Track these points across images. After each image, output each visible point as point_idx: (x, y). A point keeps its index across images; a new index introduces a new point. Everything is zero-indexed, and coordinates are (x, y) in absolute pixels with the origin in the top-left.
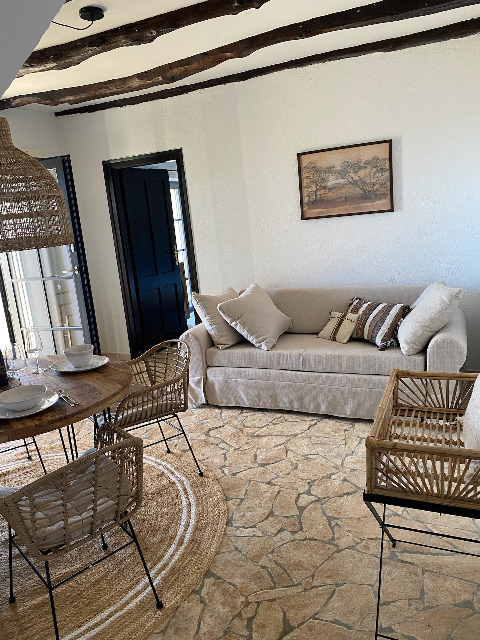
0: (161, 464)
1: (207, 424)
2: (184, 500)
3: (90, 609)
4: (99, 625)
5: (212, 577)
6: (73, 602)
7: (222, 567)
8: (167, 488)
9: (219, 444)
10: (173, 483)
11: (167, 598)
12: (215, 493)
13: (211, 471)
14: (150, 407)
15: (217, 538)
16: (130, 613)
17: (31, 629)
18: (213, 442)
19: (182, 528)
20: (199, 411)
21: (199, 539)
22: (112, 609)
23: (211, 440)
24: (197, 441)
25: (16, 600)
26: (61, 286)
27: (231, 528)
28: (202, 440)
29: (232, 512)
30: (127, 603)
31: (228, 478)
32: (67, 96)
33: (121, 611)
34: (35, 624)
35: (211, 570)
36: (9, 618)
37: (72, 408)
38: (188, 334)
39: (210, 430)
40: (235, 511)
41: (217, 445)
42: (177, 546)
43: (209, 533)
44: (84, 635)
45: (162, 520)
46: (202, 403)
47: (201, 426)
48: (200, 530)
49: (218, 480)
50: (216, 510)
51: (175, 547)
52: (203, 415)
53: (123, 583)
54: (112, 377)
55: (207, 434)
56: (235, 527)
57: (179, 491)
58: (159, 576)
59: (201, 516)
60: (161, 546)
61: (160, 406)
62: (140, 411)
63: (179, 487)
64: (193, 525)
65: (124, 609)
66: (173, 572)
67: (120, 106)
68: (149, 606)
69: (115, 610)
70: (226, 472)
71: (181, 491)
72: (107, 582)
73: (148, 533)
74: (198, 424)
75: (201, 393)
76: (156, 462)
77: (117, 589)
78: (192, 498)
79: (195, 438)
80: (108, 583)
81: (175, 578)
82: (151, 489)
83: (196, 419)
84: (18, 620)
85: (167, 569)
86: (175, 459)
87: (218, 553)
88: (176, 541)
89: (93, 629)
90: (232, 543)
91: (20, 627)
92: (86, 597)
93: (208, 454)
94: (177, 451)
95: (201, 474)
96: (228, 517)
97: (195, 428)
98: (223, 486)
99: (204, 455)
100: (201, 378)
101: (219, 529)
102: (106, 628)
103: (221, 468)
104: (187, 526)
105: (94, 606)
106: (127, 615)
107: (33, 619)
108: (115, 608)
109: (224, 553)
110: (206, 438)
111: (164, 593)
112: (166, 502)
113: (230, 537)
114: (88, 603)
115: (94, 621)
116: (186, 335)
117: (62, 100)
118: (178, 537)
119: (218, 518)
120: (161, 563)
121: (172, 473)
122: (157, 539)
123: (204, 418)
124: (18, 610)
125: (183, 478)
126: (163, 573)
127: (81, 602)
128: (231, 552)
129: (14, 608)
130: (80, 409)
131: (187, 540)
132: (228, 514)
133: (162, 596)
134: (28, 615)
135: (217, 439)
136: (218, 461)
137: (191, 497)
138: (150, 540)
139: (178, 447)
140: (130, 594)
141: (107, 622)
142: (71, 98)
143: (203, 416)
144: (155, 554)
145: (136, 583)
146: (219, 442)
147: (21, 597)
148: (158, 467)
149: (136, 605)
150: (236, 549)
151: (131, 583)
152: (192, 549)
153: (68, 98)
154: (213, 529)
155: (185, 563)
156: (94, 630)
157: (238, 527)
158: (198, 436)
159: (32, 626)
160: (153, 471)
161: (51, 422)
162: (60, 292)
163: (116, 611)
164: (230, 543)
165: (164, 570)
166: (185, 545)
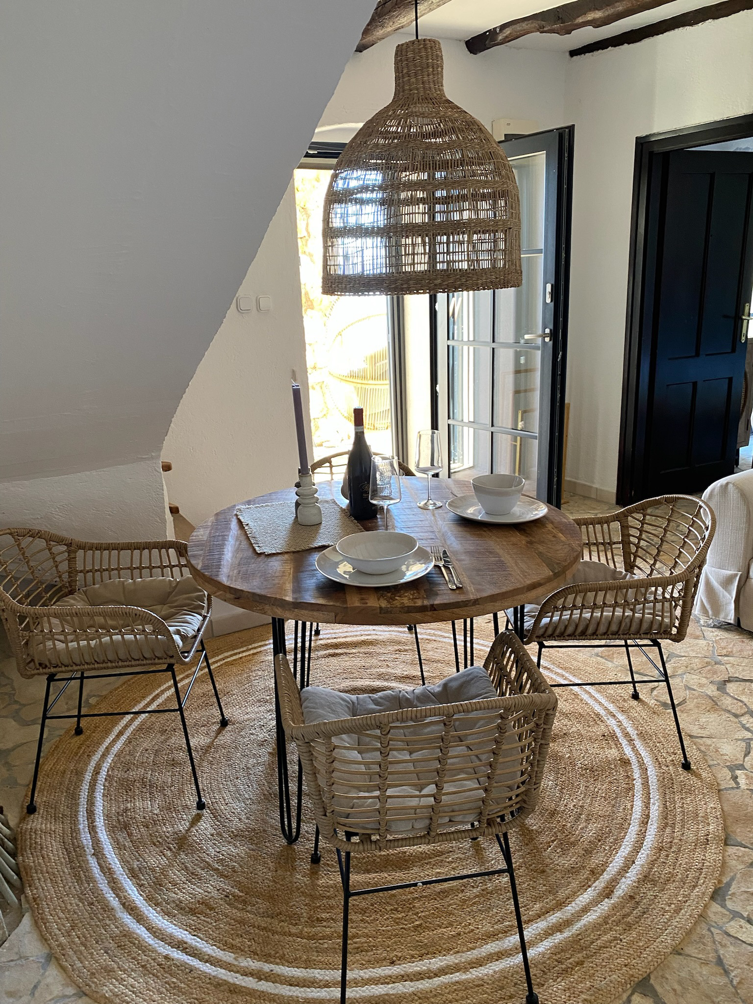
0: (614, 716)
1: (728, 666)
2: (638, 805)
3: (417, 939)
4: (422, 979)
5: (651, 997)
6: (396, 910)
7: (676, 987)
8: (613, 766)
9: (742, 715)
10: (626, 762)
11: (551, 994)
12: (706, 817)
13: (709, 766)
14: (607, 616)
15: (684, 919)
16: (478, 986)
17: (325, 924)
18: (729, 708)
19: (618, 861)
20: (716, 633)
21: (645, 901)
22: (450, 959)
23: (727, 702)
24: (697, 695)
25: (322, 862)
26: (526, 360)
27: (720, 909)
28: (707, 695)
29: (732, 874)
30: (479, 963)
31: (742, 795)
32: (590, 10)
33: (464, 972)
34: (333, 919)
35: (652, 981)
36: (302, 887)
37: (450, 592)
38: (727, 484)
39: (729, 681)
40: (738, 876)
41: (736, 716)
42: (600, 895)
43: (669, 899)
44: (394, 982)
45: (586, 827)
46: (727, 621)
47: (712, 666)
48: (654, 882)
49: (719, 791)
50: (698, 855)
51: (595, 894)
52: (722, 644)
53: (484, 919)
54: (541, 548)
55: (722, 686)
56: (728, 910)
57: (634, 782)
58: (549, 940)
59: (664, 853)
60: (569, 879)
61: (628, 620)
62: (585, 618)
63: (637, 774)
64: (643, 865)
65: (471, 973)
66: (576, 944)
67: (691, 25)
68: (515, 991)
69: (456, 964)
70: (742, 781)
71: (638, 784)
72: (458, 902)
73: (553, 841)
74: (707, 660)
75: (730, 603)
76: (606, 709)
77: (470, 924)
78: (656, 807)
79: (695, 687)
80: (459, 905)
81: (577, 959)
82: (583, 757)
83: (706, 648)
84: (313, 897)
85: (567, 934)
86: (643, 714)
87: (677, 951)
88: (600, 884)
89: (411, 980)
90: (714, 943)
91: (312, 912)
92: (418, 913)
93: (711, 730)
94: (653, 701)
95: (686, 766)
96: (720, 882)
97: (700, 666)
98: (725, 809)
99: (702, 728)
100: (736, 575)
101: (694, 900)
102: (431, 991)
103: (732, 768)
104: (629, 862)
105: (426, 936)
106: (472, 988)
107: (332, 907)
108: (457, 961)
109: (689, 958)
110: (716, 693)
111: (546, 980)
112: (603, 795)
113: (712, 929)
114: (418, 926)
115: (416, 966)
116: (721, 486)
117: (580, 20)
118: (606, 876)
119: (697, 874)
120: (558, 914)
121: (631, 741)
122: (565, 862)
123: (724, 652)
124: (318, 879)
125: (648, 760)
126: (558, 937)
127: (407, 918)
128: (706, 963)
129: (314, 874)
130: (462, 598)
131: (621, 891)
132: (720, 875)
133: (543, 985)
134: (329, 898)
135: (740, 704)
136: (730, 750)
137: (654, 804)
138: (552, 857)
139: (655, 693)
140: (488, 946)
141: (437, 981)
142: (598, 14)
143: (724, 648)
144: (552, 891)
145: (506, 932)
146: (743, 712)
147: (328, 860)
148: (608, 719)
149: (493, 976)
150: (720, 962)
151: (496, 927)
152: (628, 915)
153: (591, 16)
154: (681, 892)
155: (605, 938)
156: (412, 984)
157: (736, 915)
158: (701, 685)
159: (327, 920)
160: (596, 723)
161: (406, 609)
162: (523, 368)
163: (456, 968)
164: (707, 940)
165: (560, 931)
166: (614, 900)
